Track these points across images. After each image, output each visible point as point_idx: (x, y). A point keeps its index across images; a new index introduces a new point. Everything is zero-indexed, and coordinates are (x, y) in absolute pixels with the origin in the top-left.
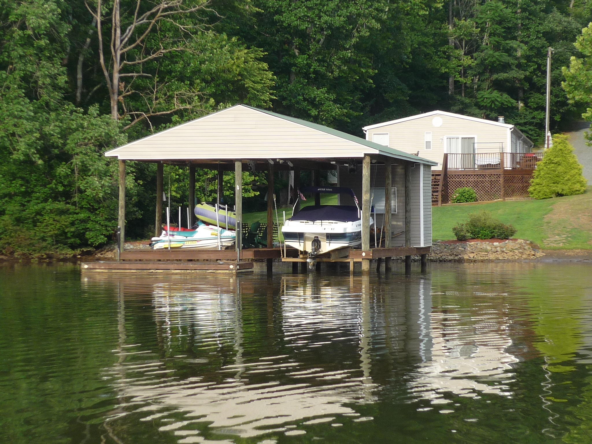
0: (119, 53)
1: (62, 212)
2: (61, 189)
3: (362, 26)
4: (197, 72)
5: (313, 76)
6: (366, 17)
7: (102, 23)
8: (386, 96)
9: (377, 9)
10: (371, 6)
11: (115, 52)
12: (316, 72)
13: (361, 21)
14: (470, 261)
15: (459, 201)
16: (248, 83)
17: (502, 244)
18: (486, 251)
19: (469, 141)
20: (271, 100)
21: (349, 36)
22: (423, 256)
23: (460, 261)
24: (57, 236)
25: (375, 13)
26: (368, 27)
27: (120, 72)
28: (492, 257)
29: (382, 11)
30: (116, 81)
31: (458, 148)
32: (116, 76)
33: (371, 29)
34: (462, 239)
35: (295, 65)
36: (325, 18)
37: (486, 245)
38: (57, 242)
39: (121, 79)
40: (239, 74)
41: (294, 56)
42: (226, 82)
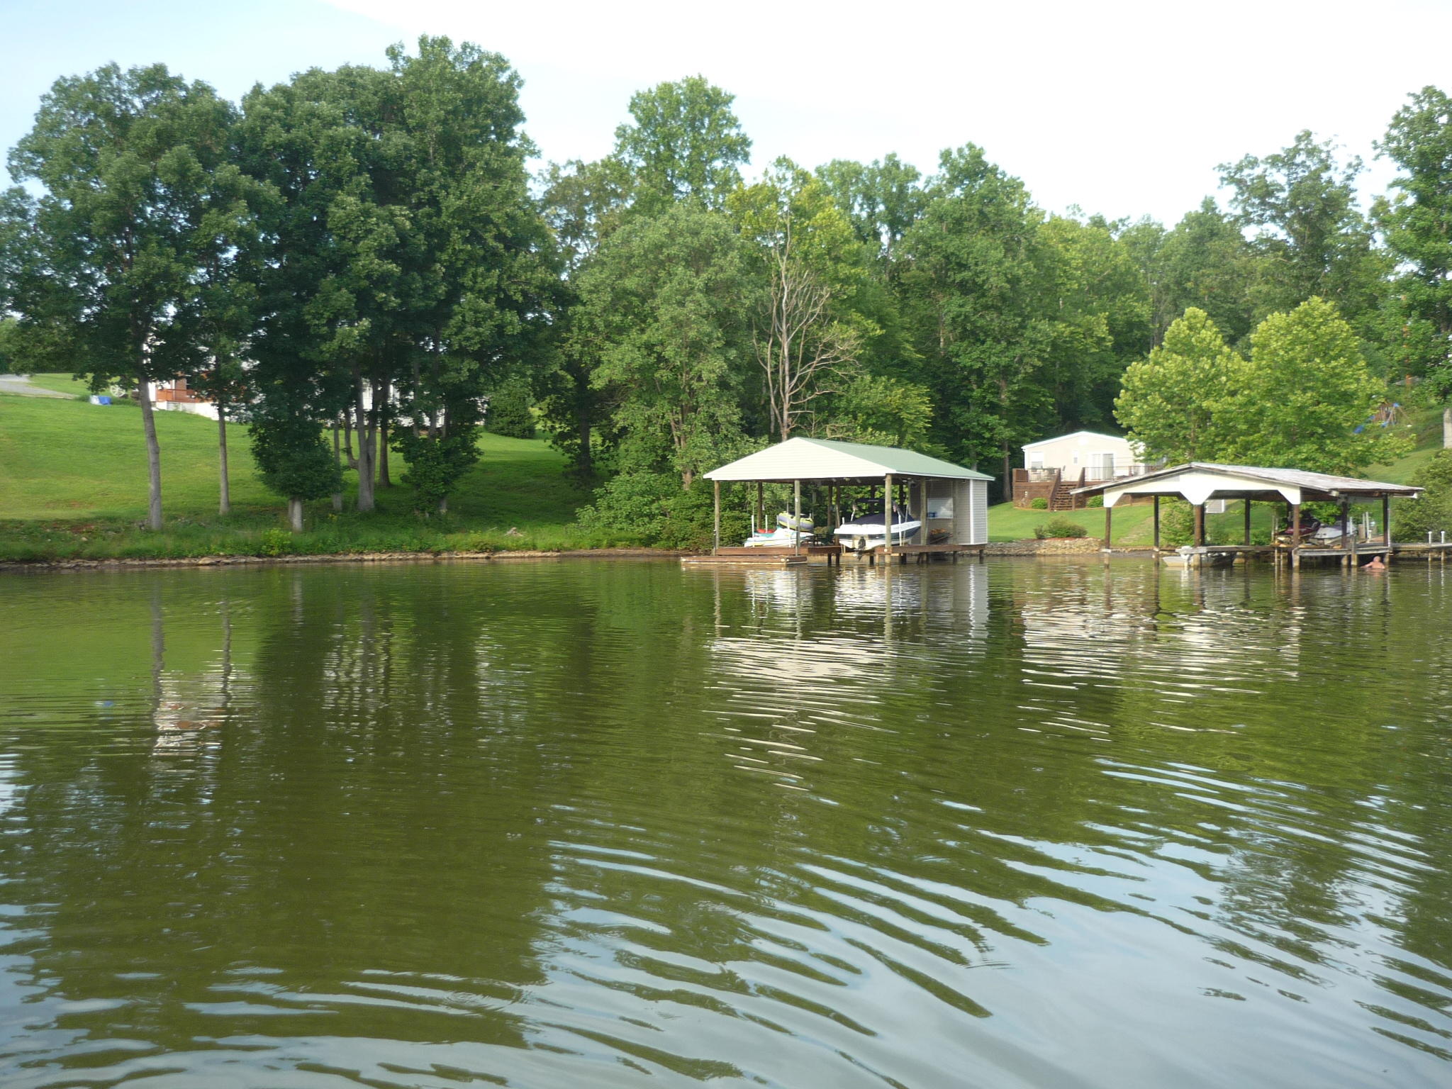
0: (787, 396)
1: (738, 518)
2: (736, 501)
3: (1027, 364)
4: (858, 407)
5: (987, 406)
6: (1030, 356)
7: (772, 373)
8: (1082, 419)
9: (1039, 350)
10: (1034, 348)
11: (784, 394)
12: (990, 403)
13: (1026, 360)
14: (1040, 555)
15: (1092, 506)
16: (904, 415)
17: (1072, 542)
18: (1057, 548)
19: (1109, 457)
20: (925, 428)
21: (1017, 373)
22: (981, 551)
23: (1033, 555)
24: (733, 537)
25: (1037, 353)
26: (1032, 365)
27: (788, 410)
28: (1059, 552)
29: (1045, 351)
30: (785, 417)
31: (1100, 463)
32: (786, 413)
33: (1034, 366)
34: (1041, 538)
35: (971, 397)
36: (994, 359)
37: (1058, 543)
38: (734, 541)
39: (790, 415)
40: (897, 408)
41: (972, 390)
42: (886, 414)
